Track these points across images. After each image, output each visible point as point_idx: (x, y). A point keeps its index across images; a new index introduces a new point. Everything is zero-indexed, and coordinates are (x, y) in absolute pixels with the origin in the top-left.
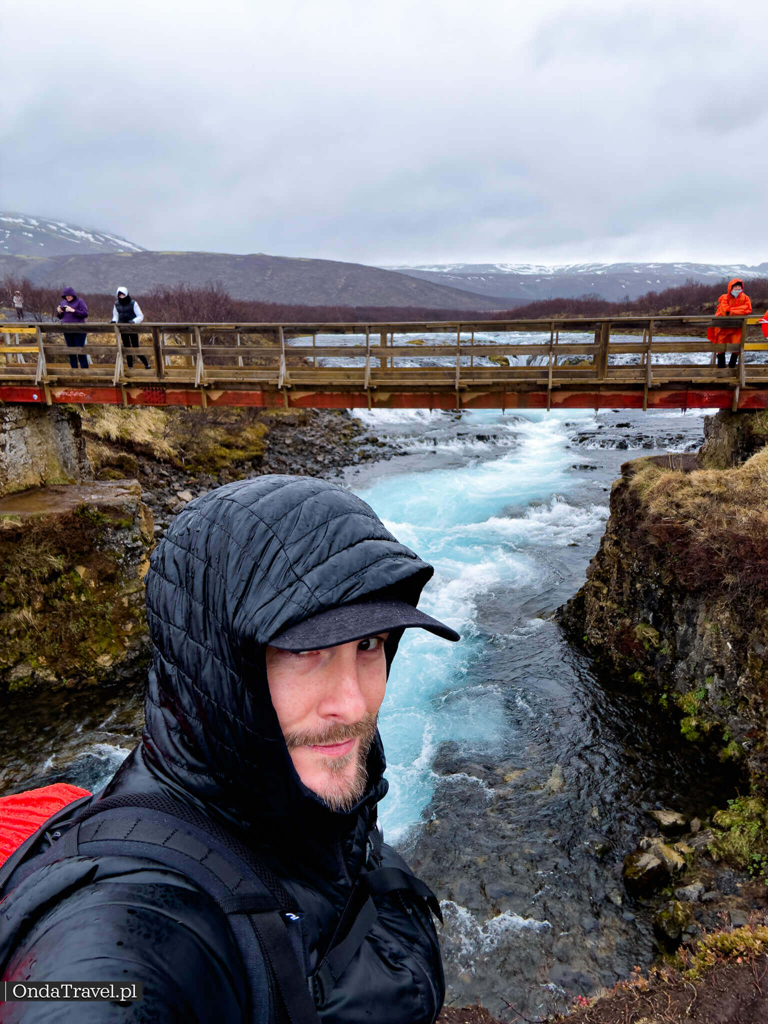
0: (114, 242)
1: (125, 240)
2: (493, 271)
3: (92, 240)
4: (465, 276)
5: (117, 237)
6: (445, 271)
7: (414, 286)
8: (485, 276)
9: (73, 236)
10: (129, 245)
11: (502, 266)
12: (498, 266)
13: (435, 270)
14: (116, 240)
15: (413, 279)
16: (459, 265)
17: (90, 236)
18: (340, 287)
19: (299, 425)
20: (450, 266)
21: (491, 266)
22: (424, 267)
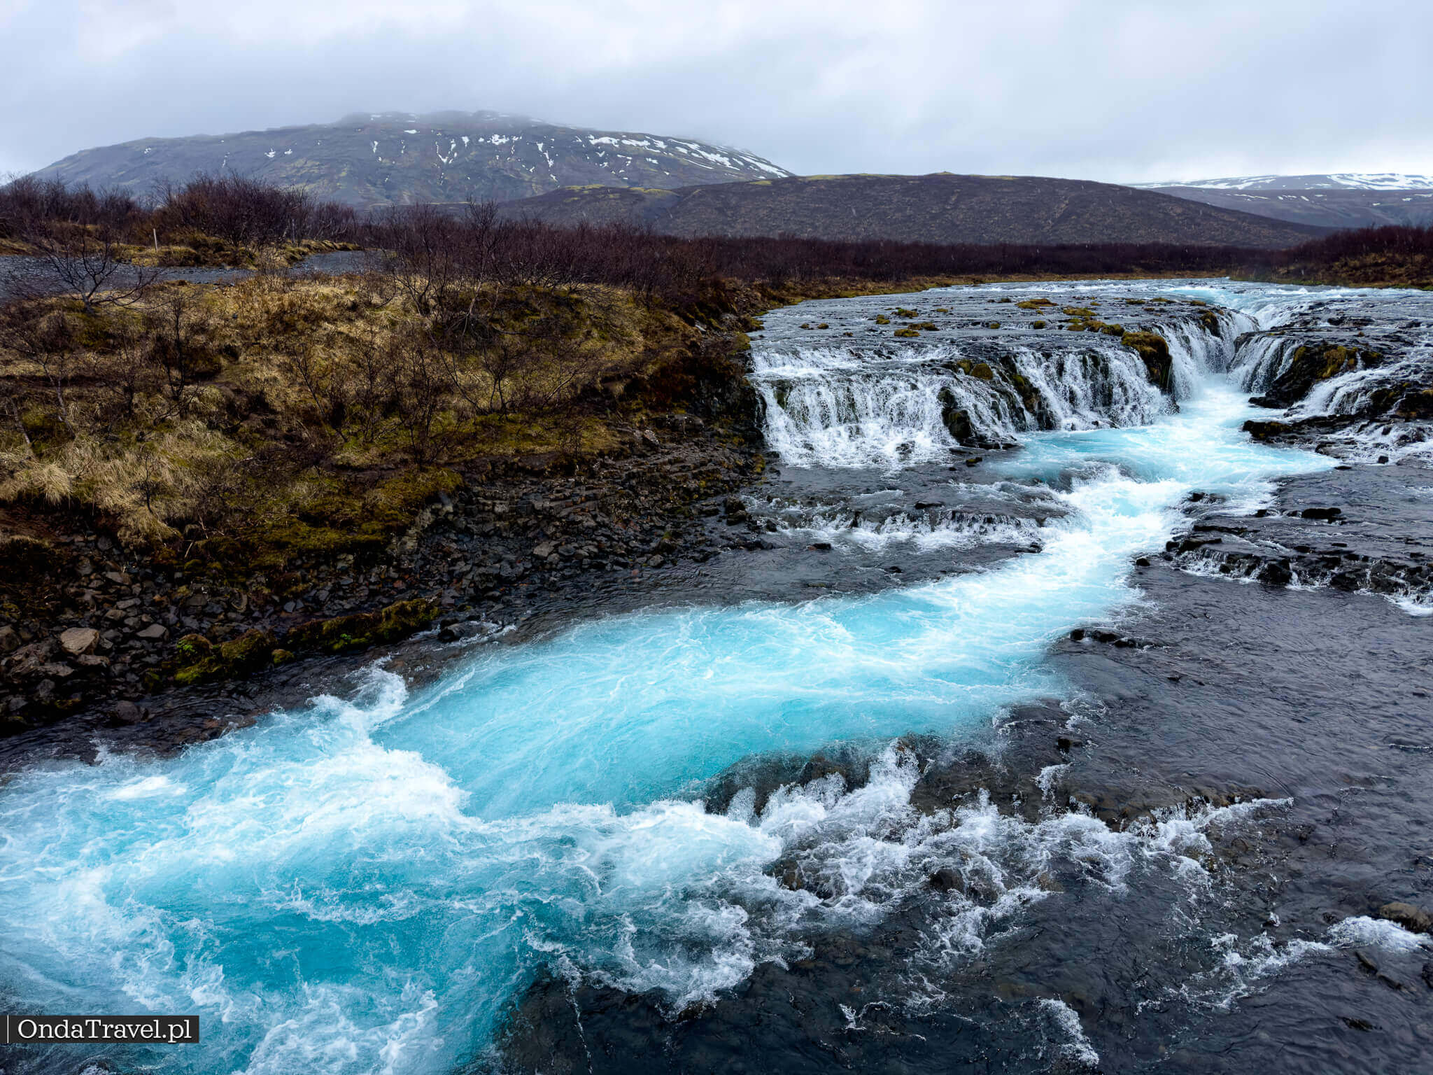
0: (756, 167)
1: (768, 164)
2: (1326, 186)
3: (728, 164)
4: (1273, 194)
5: (760, 160)
6: (1240, 187)
7: (1179, 211)
8: (1310, 194)
9: (706, 161)
10: (774, 170)
11: (1343, 177)
12: (1334, 178)
13: (1222, 186)
14: (758, 164)
15: (1179, 201)
16: (1265, 178)
17: (726, 161)
18: (1057, 215)
19: (553, 475)
20: (1249, 180)
21: (1323, 178)
22: (1204, 182)
